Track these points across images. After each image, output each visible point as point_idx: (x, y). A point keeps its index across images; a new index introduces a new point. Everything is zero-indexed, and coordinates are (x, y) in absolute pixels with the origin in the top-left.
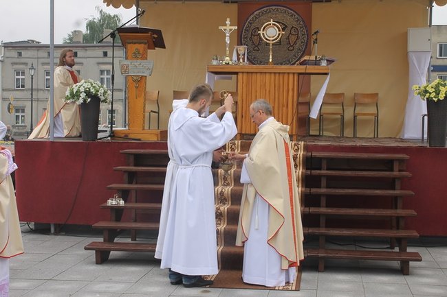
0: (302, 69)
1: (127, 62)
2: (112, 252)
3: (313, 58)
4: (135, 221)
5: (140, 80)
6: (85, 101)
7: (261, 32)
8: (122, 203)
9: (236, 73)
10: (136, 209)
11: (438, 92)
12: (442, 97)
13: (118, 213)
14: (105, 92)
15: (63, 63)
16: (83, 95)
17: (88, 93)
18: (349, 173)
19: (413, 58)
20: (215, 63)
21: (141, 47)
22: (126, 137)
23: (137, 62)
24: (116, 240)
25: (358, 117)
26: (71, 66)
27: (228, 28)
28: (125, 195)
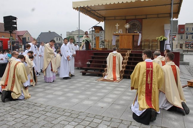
0: (133, 34)
1: (95, 34)
2: (87, 73)
3: (136, 31)
4: (95, 67)
5: (98, 37)
6: (85, 42)
7: (125, 26)
8: (90, 63)
9: (119, 35)
10: (95, 64)
11: (161, 39)
12: (162, 40)
13: (89, 65)
14: (90, 40)
15: (85, 34)
16: (85, 41)
17: (86, 40)
18: (139, 57)
19: (166, 31)
20: (114, 33)
21: (98, 30)
22: (95, 49)
23: (97, 34)
24: (88, 71)
25: (153, 45)
26: (87, 35)
27: (117, 25)
28: (91, 62)
